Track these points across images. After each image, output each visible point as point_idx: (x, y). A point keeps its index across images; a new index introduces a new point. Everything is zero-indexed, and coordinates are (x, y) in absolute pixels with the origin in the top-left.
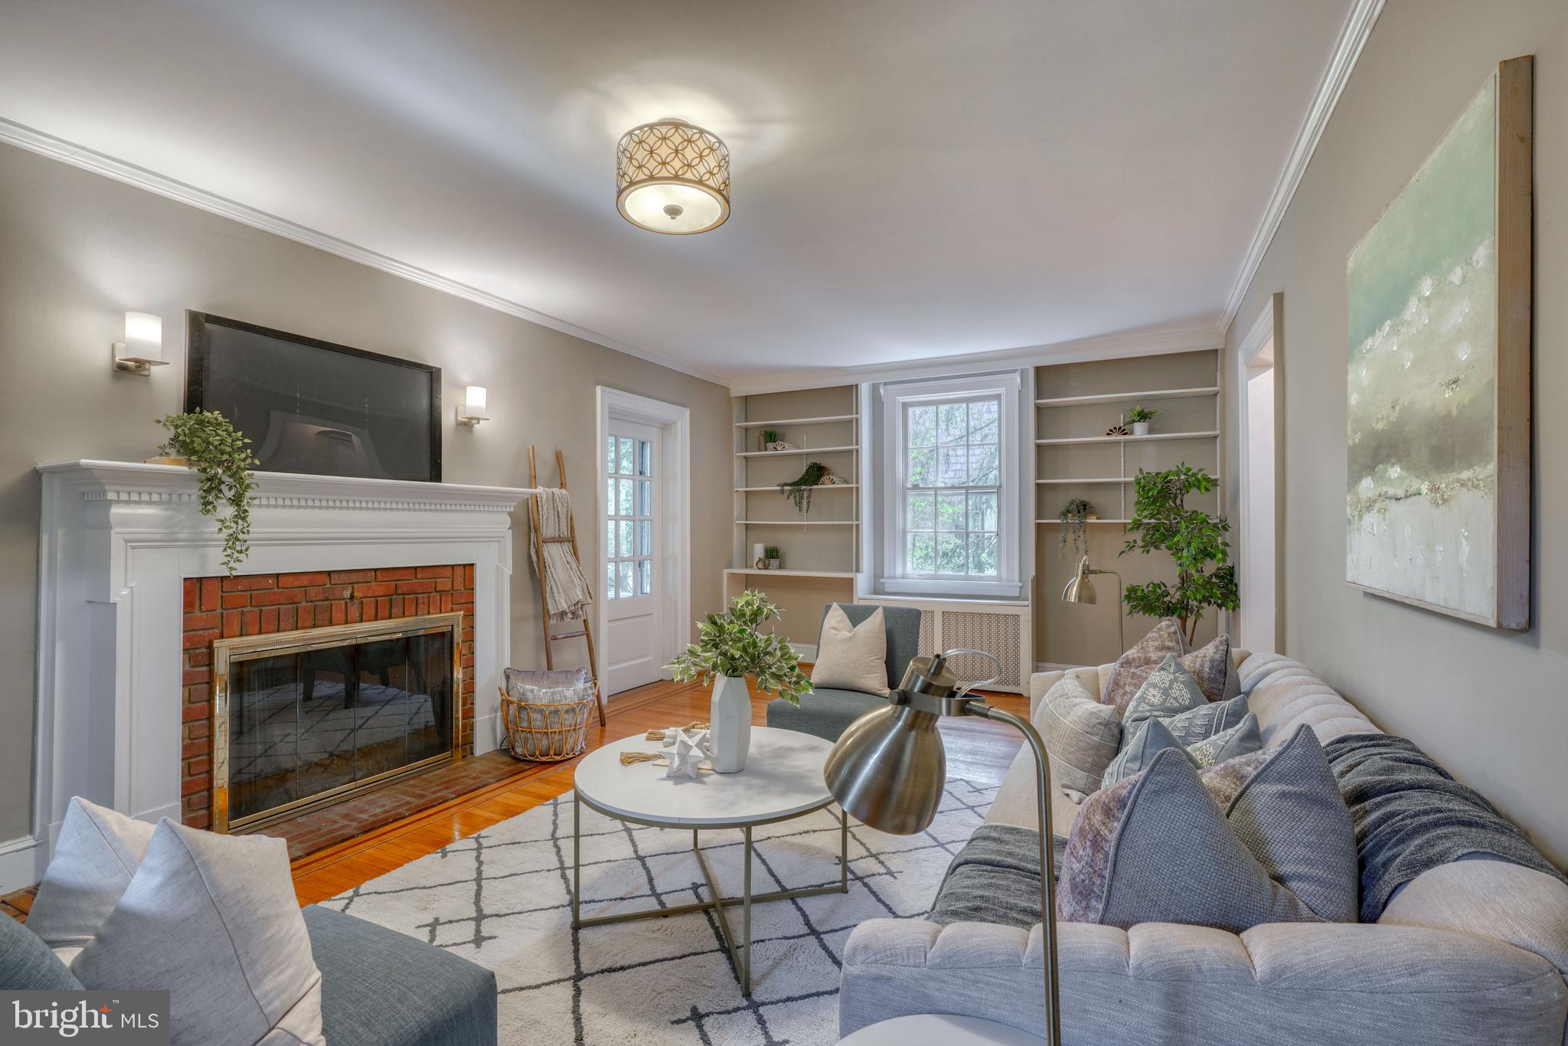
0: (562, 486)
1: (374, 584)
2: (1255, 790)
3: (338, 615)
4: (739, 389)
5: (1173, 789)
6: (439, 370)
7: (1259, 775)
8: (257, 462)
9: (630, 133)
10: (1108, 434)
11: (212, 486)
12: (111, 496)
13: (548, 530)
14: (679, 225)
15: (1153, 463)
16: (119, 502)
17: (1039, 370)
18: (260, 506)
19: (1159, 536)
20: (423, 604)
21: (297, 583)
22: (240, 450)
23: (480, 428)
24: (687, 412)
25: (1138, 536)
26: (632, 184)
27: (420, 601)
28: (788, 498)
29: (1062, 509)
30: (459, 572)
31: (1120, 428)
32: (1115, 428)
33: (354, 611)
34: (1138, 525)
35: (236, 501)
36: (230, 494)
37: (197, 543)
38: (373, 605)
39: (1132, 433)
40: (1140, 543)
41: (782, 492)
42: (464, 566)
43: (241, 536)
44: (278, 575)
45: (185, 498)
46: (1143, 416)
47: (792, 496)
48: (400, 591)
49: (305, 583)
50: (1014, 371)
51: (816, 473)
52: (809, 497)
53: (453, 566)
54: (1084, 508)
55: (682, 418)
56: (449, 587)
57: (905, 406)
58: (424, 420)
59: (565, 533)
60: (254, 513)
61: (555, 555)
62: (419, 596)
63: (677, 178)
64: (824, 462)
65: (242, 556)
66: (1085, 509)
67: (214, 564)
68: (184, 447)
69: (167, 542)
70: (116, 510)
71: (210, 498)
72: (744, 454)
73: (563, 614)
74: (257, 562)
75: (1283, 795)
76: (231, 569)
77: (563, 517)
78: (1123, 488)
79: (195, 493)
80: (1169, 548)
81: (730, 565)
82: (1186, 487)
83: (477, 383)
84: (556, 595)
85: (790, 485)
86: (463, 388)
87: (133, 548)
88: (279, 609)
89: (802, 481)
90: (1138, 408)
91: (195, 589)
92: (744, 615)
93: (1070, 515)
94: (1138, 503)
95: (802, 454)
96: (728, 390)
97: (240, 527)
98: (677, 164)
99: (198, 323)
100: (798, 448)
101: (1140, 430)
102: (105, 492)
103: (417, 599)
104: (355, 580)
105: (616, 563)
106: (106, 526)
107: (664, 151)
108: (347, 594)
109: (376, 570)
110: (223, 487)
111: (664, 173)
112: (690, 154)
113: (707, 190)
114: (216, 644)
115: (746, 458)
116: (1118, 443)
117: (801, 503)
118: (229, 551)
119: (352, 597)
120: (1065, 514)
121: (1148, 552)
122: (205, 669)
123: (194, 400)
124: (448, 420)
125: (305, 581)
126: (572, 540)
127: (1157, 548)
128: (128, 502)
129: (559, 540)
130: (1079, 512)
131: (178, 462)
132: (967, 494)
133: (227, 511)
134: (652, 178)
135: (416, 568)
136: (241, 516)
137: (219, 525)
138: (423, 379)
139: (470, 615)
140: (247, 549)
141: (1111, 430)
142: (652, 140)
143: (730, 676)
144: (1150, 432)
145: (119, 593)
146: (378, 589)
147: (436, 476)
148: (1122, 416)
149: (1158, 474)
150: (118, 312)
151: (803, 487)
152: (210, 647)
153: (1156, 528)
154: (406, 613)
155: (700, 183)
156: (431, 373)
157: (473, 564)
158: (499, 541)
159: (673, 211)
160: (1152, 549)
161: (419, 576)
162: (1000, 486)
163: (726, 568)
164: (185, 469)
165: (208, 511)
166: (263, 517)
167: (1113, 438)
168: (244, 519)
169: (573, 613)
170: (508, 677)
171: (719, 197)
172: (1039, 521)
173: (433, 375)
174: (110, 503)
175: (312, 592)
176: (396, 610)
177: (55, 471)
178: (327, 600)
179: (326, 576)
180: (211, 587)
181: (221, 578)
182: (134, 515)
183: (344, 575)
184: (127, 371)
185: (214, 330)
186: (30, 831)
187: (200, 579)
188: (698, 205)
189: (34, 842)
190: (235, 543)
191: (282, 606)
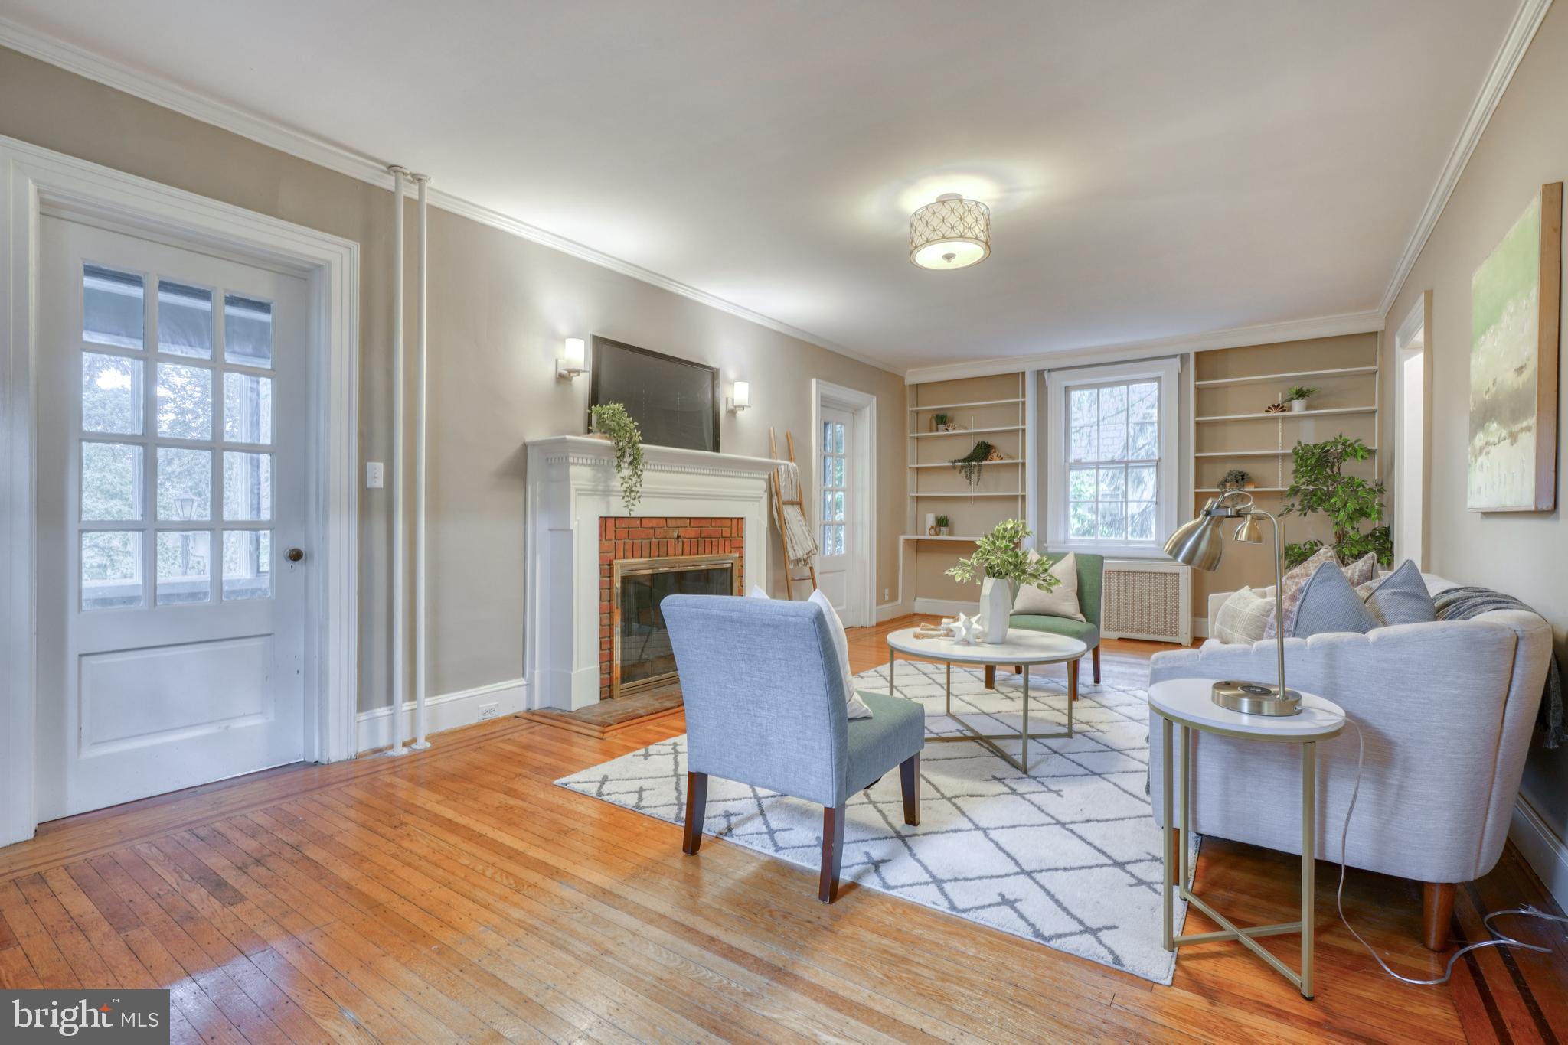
0: (791, 459)
1: (689, 528)
2: (1378, 593)
3: (671, 550)
4: (912, 378)
5: (1330, 579)
6: (718, 370)
7: (1381, 586)
8: (642, 439)
9: (926, 207)
10: (1267, 411)
11: (621, 453)
12: (571, 460)
13: (786, 495)
14: (950, 265)
15: (1311, 435)
16: (573, 464)
17: (1198, 355)
18: (649, 470)
19: (1313, 501)
20: (715, 545)
22: (634, 430)
23: (740, 413)
24: (873, 398)
25: (1296, 501)
26: (926, 242)
27: (713, 543)
28: (960, 472)
29: (1221, 479)
30: (735, 522)
31: (1278, 406)
32: (1274, 406)
33: (678, 548)
34: (1295, 491)
35: (633, 464)
36: (629, 460)
37: (607, 493)
38: (689, 544)
39: (1290, 409)
40: (1298, 507)
41: (954, 467)
42: (738, 519)
43: (634, 489)
45: (602, 462)
46: (1301, 394)
47: (963, 472)
48: (702, 536)
49: (655, 525)
50: (1175, 356)
51: (983, 451)
52: (979, 472)
53: (731, 519)
54: (1241, 478)
55: (870, 407)
56: (729, 535)
57: (1067, 390)
58: (710, 408)
59: (796, 499)
60: (646, 475)
61: (791, 513)
62: (713, 539)
63: (960, 237)
64: (991, 441)
65: (635, 503)
66: (1243, 479)
67: (617, 508)
69: (593, 492)
70: (573, 470)
71: (620, 462)
72: (916, 435)
73: (798, 560)
74: (645, 508)
75: (1395, 594)
76: (630, 510)
77: (794, 483)
78: (1280, 461)
79: (610, 458)
80: (1326, 510)
81: (904, 533)
82: (1341, 457)
83: (741, 379)
84: (795, 544)
85: (961, 461)
86: (731, 384)
87: (579, 494)
89: (969, 459)
90: (1297, 387)
91: (606, 523)
93: (1228, 485)
94: (1295, 471)
95: (969, 434)
96: (902, 379)
97: (634, 482)
98: (961, 228)
99: (600, 344)
100: (966, 428)
101: (1298, 407)
102: (567, 458)
104: (679, 525)
106: (565, 480)
107: (953, 219)
108: (675, 535)
109: (690, 518)
110: (627, 455)
111: (953, 234)
112: (970, 220)
113: (977, 242)
114: (615, 561)
115: (917, 438)
116: (1275, 419)
117: (971, 477)
118: (626, 499)
119: (679, 537)
120: (1223, 484)
121: (1305, 514)
122: (608, 579)
123: (594, 399)
124: (723, 410)
125: (654, 523)
126: (799, 503)
127: (1314, 510)
128: (578, 464)
129: (792, 503)
130: (1237, 481)
131: (601, 438)
132: (1127, 468)
133: (627, 472)
134: (942, 238)
135: (711, 519)
136: (637, 474)
137: (621, 481)
138: (708, 377)
139: (742, 557)
140: (639, 497)
141: (1269, 408)
142: (944, 211)
143: (997, 578)
144: (1308, 408)
145: (573, 525)
146: (692, 532)
147: (716, 447)
148: (1280, 394)
149: (1315, 446)
150: (556, 338)
151: (973, 463)
152: (611, 564)
153: (1313, 494)
155: (974, 239)
156: (713, 373)
157: (743, 518)
158: (759, 501)
159: (949, 257)
160: (1309, 512)
161: (713, 524)
162: (1159, 460)
163: (902, 534)
164: (608, 442)
165: (619, 471)
166: (653, 478)
167: (1272, 414)
168: (639, 476)
169: (805, 561)
171: (984, 246)
172: (1197, 490)
173: (714, 374)
174: (569, 464)
175: (658, 531)
176: (694, 550)
177: (535, 444)
178: (665, 538)
179: (664, 521)
180: (610, 523)
181: (616, 518)
182: (580, 474)
183: (674, 521)
184: (563, 379)
185: (605, 348)
186: (523, 675)
187: (606, 518)
188: (969, 253)
189: (525, 683)
190: (631, 493)
191: (644, 540)
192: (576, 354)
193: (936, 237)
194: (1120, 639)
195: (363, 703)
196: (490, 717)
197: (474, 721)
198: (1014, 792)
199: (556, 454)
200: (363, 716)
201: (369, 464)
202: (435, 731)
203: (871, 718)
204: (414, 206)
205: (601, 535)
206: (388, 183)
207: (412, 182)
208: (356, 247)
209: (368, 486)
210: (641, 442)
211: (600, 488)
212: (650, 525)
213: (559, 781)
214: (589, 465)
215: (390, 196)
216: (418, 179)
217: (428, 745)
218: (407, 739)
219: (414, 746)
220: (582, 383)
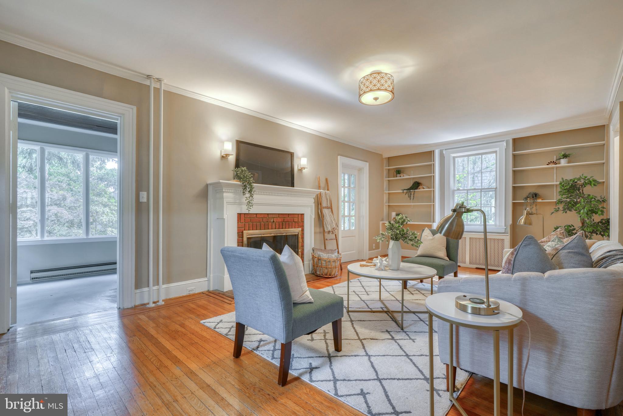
0: (328, 190)
1: (278, 218)
2: (561, 252)
3: (270, 227)
4: (386, 155)
5: (529, 244)
6: (293, 153)
7: (563, 248)
8: (254, 181)
9: (364, 77)
10: (547, 165)
11: (245, 187)
12: (224, 190)
13: (324, 204)
14: (378, 102)
15: (569, 176)
16: (225, 192)
17: (514, 140)
18: (257, 194)
19: (570, 206)
20: (291, 225)
21: (261, 217)
22: (251, 178)
23: (304, 171)
24: (368, 164)
25: (561, 207)
26: (365, 92)
27: (290, 224)
28: (406, 194)
29: (525, 196)
30: (300, 216)
31: (553, 162)
32: (551, 162)
33: (274, 226)
34: (560, 202)
35: (250, 192)
36: (248, 190)
37: (240, 204)
38: (278, 224)
39: (559, 163)
40: (561, 208)
41: (403, 192)
42: (301, 214)
43: (251, 202)
44: (256, 214)
46: (565, 156)
47: (407, 194)
48: (285, 221)
49: (263, 217)
50: (503, 141)
51: (416, 185)
52: (414, 194)
53: (298, 214)
54: (535, 196)
55: (366, 166)
56: (297, 221)
57: (454, 158)
58: (290, 170)
59: (329, 206)
60: (255, 196)
61: (326, 212)
62: (290, 223)
63: (379, 89)
64: (419, 181)
65: (251, 207)
66: (536, 196)
67: (244, 210)
68: (237, 177)
69: (234, 203)
70: (225, 194)
71: (244, 191)
72: (388, 179)
73: (329, 232)
74: (254, 210)
75: (569, 252)
76: (249, 211)
77: (328, 200)
78: (555, 187)
79: (241, 189)
80: (575, 210)
81: (382, 220)
82: (584, 185)
83: (304, 157)
84: (327, 225)
85: (406, 190)
86: (300, 158)
87: (228, 204)
88: (257, 224)
89: (411, 188)
90: (563, 153)
91: (239, 215)
92: (399, 222)
93: (529, 199)
94: (561, 192)
95: (411, 178)
96: (382, 155)
97: (251, 199)
98: (379, 85)
99: (239, 143)
100: (409, 176)
101: (563, 162)
102: (222, 189)
103: (289, 223)
104: (274, 217)
105: (344, 217)
106: (222, 198)
107: (375, 82)
108: (272, 221)
109: (279, 214)
110: (247, 188)
111: (375, 88)
112: (383, 81)
113: (388, 91)
114: (244, 232)
115: (389, 180)
116: (553, 168)
117: (410, 196)
118: (248, 206)
119: (273, 221)
120: (526, 198)
121: (566, 212)
122: (241, 238)
123: (237, 165)
124: (296, 169)
125: (262, 216)
126: (331, 208)
127: (570, 210)
128: (227, 192)
129: (327, 208)
130: (533, 197)
131: (237, 181)
132: (481, 192)
133: (248, 195)
134: (371, 90)
135: (289, 214)
136: (251, 196)
137: (246, 199)
138: (289, 156)
139: (303, 230)
140: (253, 205)
141: (549, 163)
142: (371, 79)
143: (395, 240)
144: (569, 163)
145: (225, 216)
146: (280, 220)
147: (293, 185)
148: (555, 157)
149: (570, 180)
150: (222, 142)
151: (411, 190)
152: (242, 232)
153: (570, 202)
154: (287, 228)
155: (386, 90)
156: (291, 154)
157: (303, 214)
158: (311, 207)
159: (376, 99)
160: (568, 211)
161: (290, 217)
162: (496, 188)
163: (381, 221)
164: (239, 183)
165: (244, 195)
166: (257, 198)
167: (550, 166)
168: (252, 197)
169: (332, 232)
170: (313, 250)
171: (391, 93)
172: (513, 201)
173: (292, 154)
174: (223, 192)
175: (264, 219)
176: (284, 227)
177: (211, 184)
178: (268, 222)
179: (267, 215)
180: (242, 216)
181: (245, 214)
182: (228, 196)
183: (271, 215)
184: (224, 157)
185: (242, 145)
186: (206, 276)
187: (240, 214)
188: (384, 96)
189: (207, 279)
190: (249, 204)
191: (257, 223)
192: (229, 147)
193: (368, 90)
194: (477, 268)
195: (138, 286)
196: (191, 293)
197: (185, 294)
198: (393, 338)
199: (218, 187)
200: (138, 291)
201: (140, 192)
202: (168, 298)
203: (313, 303)
204: (157, 90)
205: (238, 221)
206: (147, 83)
207: (157, 82)
208: (135, 108)
209: (140, 201)
210: (253, 183)
211: (237, 202)
213: (202, 322)
214: (232, 192)
215: (149, 87)
216: (159, 80)
217: (163, 303)
218: (155, 300)
219: (158, 303)
220: (232, 159)
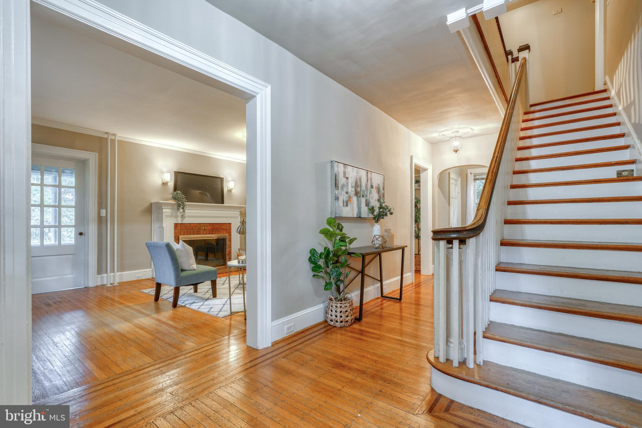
1: (209, 226)
3: (201, 233)
6: (223, 178)
8: (186, 201)
11: (179, 206)
12: (163, 208)
16: (164, 209)
18: (187, 209)
20: (219, 232)
22: (184, 198)
23: (233, 191)
30: (227, 225)
33: (205, 232)
35: (183, 208)
36: (182, 207)
37: (176, 217)
38: (209, 231)
42: (229, 223)
43: (184, 215)
44: (190, 224)
45: (174, 208)
48: (214, 228)
53: (226, 223)
56: (225, 228)
58: (220, 190)
60: (186, 211)
62: (219, 230)
65: (184, 219)
67: (179, 221)
68: (174, 198)
69: (172, 216)
70: (164, 210)
71: (179, 208)
74: (187, 221)
76: (183, 221)
79: (176, 207)
83: (233, 181)
86: (229, 182)
87: (166, 217)
91: (176, 225)
99: (177, 174)
102: (162, 207)
104: (205, 226)
106: (162, 213)
108: (203, 228)
109: (209, 223)
110: (181, 206)
114: (180, 236)
119: (205, 229)
122: (178, 241)
123: (175, 189)
124: (225, 190)
125: (195, 225)
128: (166, 209)
131: (173, 201)
133: (182, 210)
135: (218, 224)
136: (184, 211)
137: (180, 213)
138: (220, 180)
139: (230, 235)
145: (164, 226)
146: (210, 228)
147: (223, 203)
150: (162, 173)
152: (178, 237)
154: (216, 233)
157: (231, 223)
158: (237, 218)
164: (175, 202)
165: (178, 210)
166: (188, 212)
168: (184, 212)
170: (239, 250)
173: (222, 179)
174: (163, 209)
175: (197, 227)
176: (213, 233)
177: (154, 203)
178: (200, 229)
179: (199, 224)
181: (181, 224)
182: (167, 211)
183: (203, 224)
184: (165, 184)
185: (179, 174)
186: (151, 268)
187: (177, 224)
189: (151, 270)
190: (183, 217)
191: (191, 230)
192: (169, 178)
195: (99, 273)
196: (139, 279)
197: (134, 279)
199: (159, 206)
200: (99, 276)
201: (101, 210)
202: (121, 281)
203: (196, 270)
204: (113, 141)
205: (175, 228)
206: (106, 136)
207: (113, 135)
208: (97, 154)
209: (101, 216)
210: (186, 202)
211: (174, 215)
212: (194, 225)
213: (141, 291)
214: (170, 209)
215: (107, 139)
216: (114, 135)
217: (118, 284)
218: (112, 283)
219: (113, 284)
220: (171, 185)
